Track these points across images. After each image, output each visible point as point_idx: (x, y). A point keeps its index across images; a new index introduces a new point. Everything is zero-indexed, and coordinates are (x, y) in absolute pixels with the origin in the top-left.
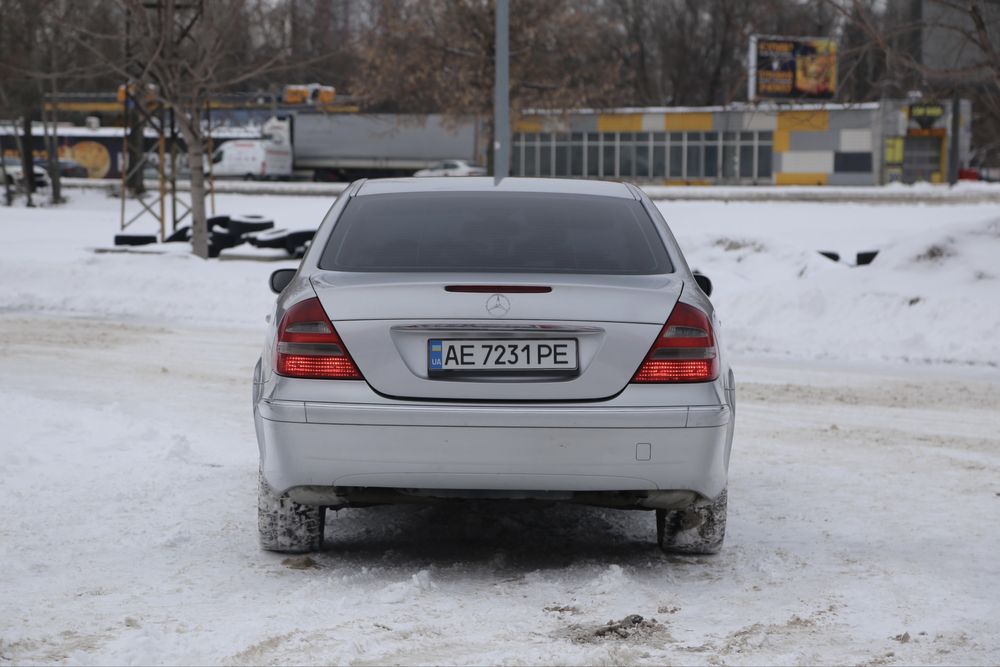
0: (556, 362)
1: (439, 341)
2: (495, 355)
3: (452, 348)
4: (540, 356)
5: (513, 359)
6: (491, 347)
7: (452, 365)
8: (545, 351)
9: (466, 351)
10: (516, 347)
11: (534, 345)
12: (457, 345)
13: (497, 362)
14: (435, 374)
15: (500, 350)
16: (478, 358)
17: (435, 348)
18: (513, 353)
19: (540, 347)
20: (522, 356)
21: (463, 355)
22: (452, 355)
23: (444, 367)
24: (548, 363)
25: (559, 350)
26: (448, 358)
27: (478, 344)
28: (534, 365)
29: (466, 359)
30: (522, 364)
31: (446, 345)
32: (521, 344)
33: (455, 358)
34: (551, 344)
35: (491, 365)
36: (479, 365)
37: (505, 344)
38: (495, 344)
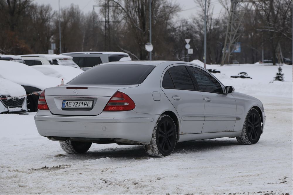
0: (87, 106)
1: (65, 101)
2: (76, 104)
3: (67, 102)
4: (85, 104)
5: (79, 105)
6: (75, 102)
7: (67, 107)
8: (86, 103)
9: (70, 103)
10: (80, 102)
11: (84, 102)
12: (68, 102)
13: (76, 106)
14: (64, 109)
15: (77, 103)
16: (72, 105)
17: (64, 102)
18: (79, 104)
19: (85, 102)
20: (81, 104)
21: (69, 104)
22: (67, 104)
23: (65, 107)
24: (86, 106)
25: (89, 103)
26: (66, 105)
27: (73, 102)
28: (83, 107)
29: (70, 105)
30: (81, 107)
31: (66, 101)
32: (81, 102)
33: (68, 105)
34: (87, 101)
35: (74, 107)
36: (72, 107)
37: (78, 101)
38: (76, 101)
